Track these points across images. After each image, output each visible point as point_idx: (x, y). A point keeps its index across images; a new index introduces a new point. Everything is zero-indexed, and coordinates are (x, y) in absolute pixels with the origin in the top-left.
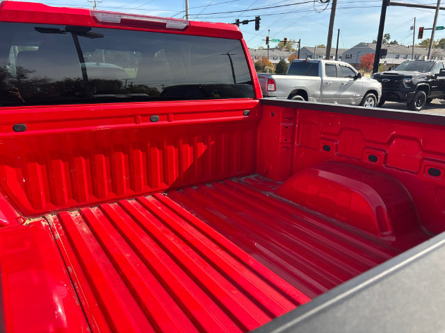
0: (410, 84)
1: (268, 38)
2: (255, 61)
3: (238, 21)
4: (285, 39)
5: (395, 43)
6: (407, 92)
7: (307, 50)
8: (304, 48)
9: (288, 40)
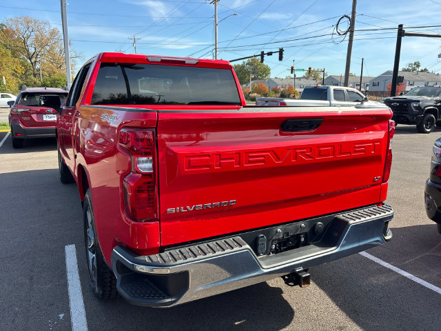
0: (419, 108)
1: (292, 68)
2: (282, 89)
3: (263, 52)
4: (310, 68)
5: (426, 70)
6: (416, 115)
7: (333, 78)
8: (330, 77)
9: (312, 69)
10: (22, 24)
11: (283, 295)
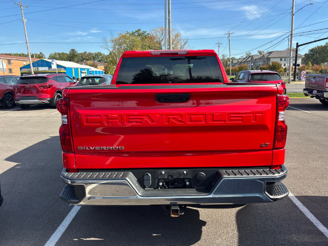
10: (159, 32)
11: (203, 227)
